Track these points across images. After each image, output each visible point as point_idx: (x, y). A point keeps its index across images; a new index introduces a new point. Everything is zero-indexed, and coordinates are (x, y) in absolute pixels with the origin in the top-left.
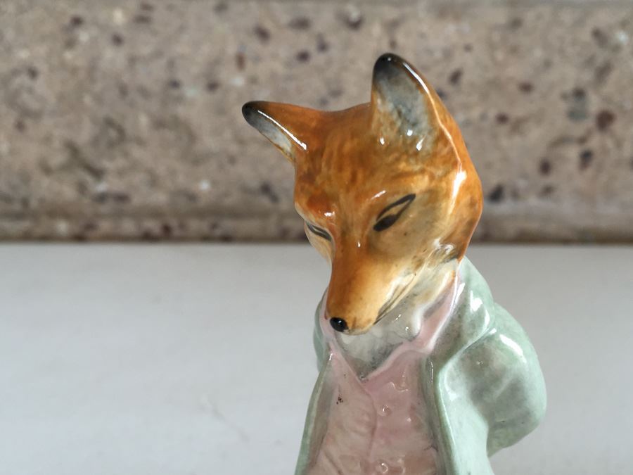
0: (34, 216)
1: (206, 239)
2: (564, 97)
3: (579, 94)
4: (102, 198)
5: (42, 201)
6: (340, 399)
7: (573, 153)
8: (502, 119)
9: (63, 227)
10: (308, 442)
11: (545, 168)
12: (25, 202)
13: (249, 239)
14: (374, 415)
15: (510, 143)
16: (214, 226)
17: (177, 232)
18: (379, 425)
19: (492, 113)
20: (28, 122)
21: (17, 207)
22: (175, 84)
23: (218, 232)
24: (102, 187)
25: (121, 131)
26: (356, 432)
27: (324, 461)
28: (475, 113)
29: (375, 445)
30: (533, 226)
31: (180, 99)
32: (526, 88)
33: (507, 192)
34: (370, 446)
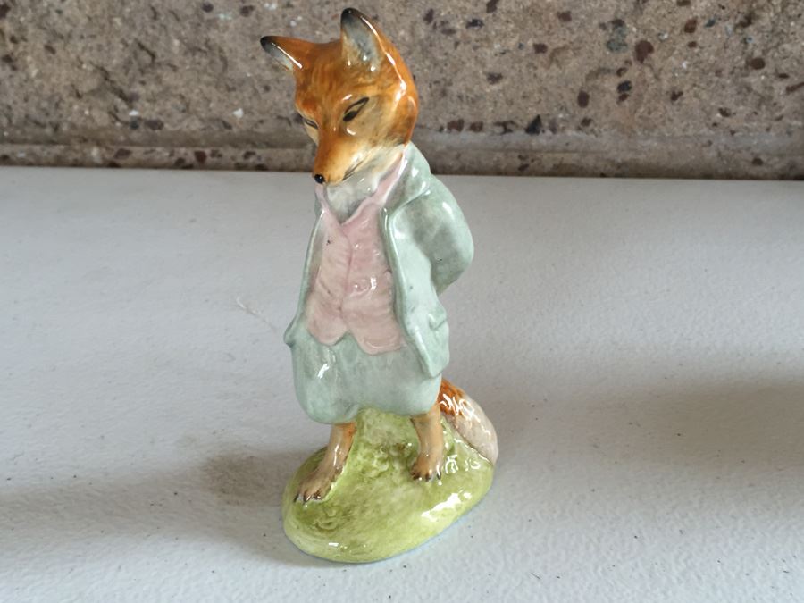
0: (66, 142)
1: (239, 167)
2: (603, 26)
3: (618, 23)
4: (134, 125)
5: (73, 126)
6: (329, 242)
7: (611, 84)
8: (540, 48)
9: (95, 153)
10: (307, 270)
11: (583, 100)
12: (56, 128)
13: (282, 169)
14: (351, 251)
15: (548, 73)
16: (248, 155)
17: (209, 160)
18: (354, 256)
19: (530, 43)
20: (57, 45)
21: (48, 131)
22: (208, 8)
23: (252, 160)
24: (134, 113)
25: (153, 56)
26: (339, 262)
27: (319, 286)
28: (513, 42)
29: (351, 271)
30: (570, 159)
31: (212, 23)
32: (565, 17)
33: (546, 124)
34: (348, 272)
